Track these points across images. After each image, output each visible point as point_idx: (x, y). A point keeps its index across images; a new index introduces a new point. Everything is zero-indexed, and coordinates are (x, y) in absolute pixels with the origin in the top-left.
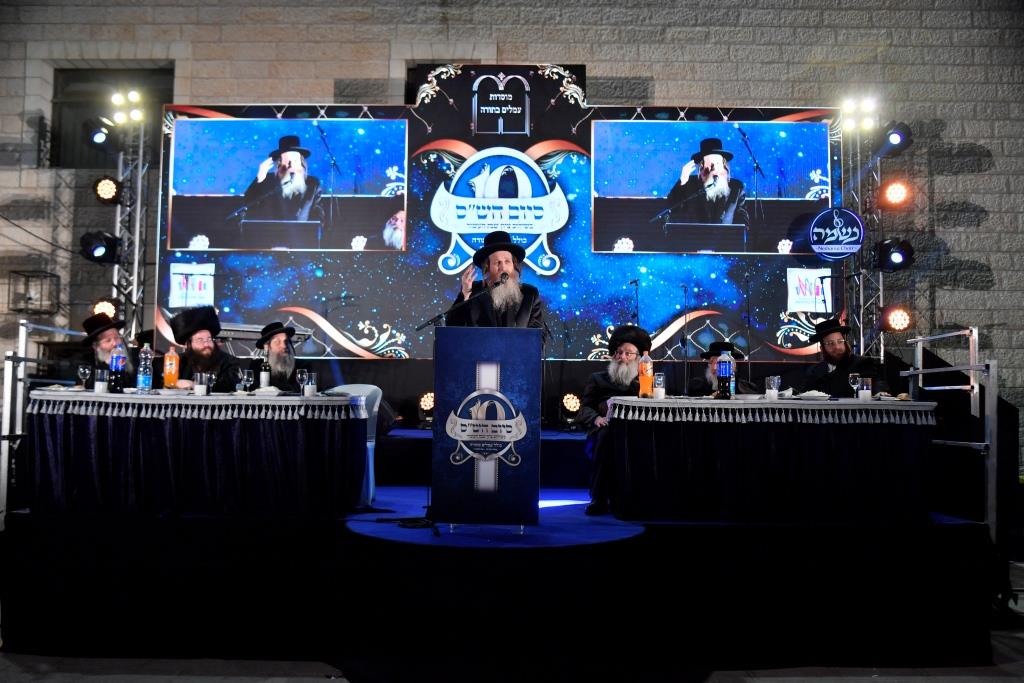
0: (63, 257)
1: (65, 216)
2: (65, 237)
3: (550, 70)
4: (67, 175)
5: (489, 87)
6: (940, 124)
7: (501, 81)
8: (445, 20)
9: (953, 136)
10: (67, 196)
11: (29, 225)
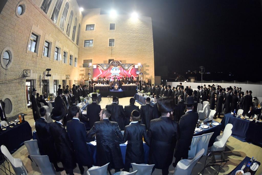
0: (85, 74)
1: (85, 71)
2: (85, 72)
3: (119, 61)
4: (85, 68)
5: (115, 62)
6: (146, 64)
7: (116, 62)
8: (111, 56)
9: (147, 65)
10: (85, 69)
11: (82, 72)
